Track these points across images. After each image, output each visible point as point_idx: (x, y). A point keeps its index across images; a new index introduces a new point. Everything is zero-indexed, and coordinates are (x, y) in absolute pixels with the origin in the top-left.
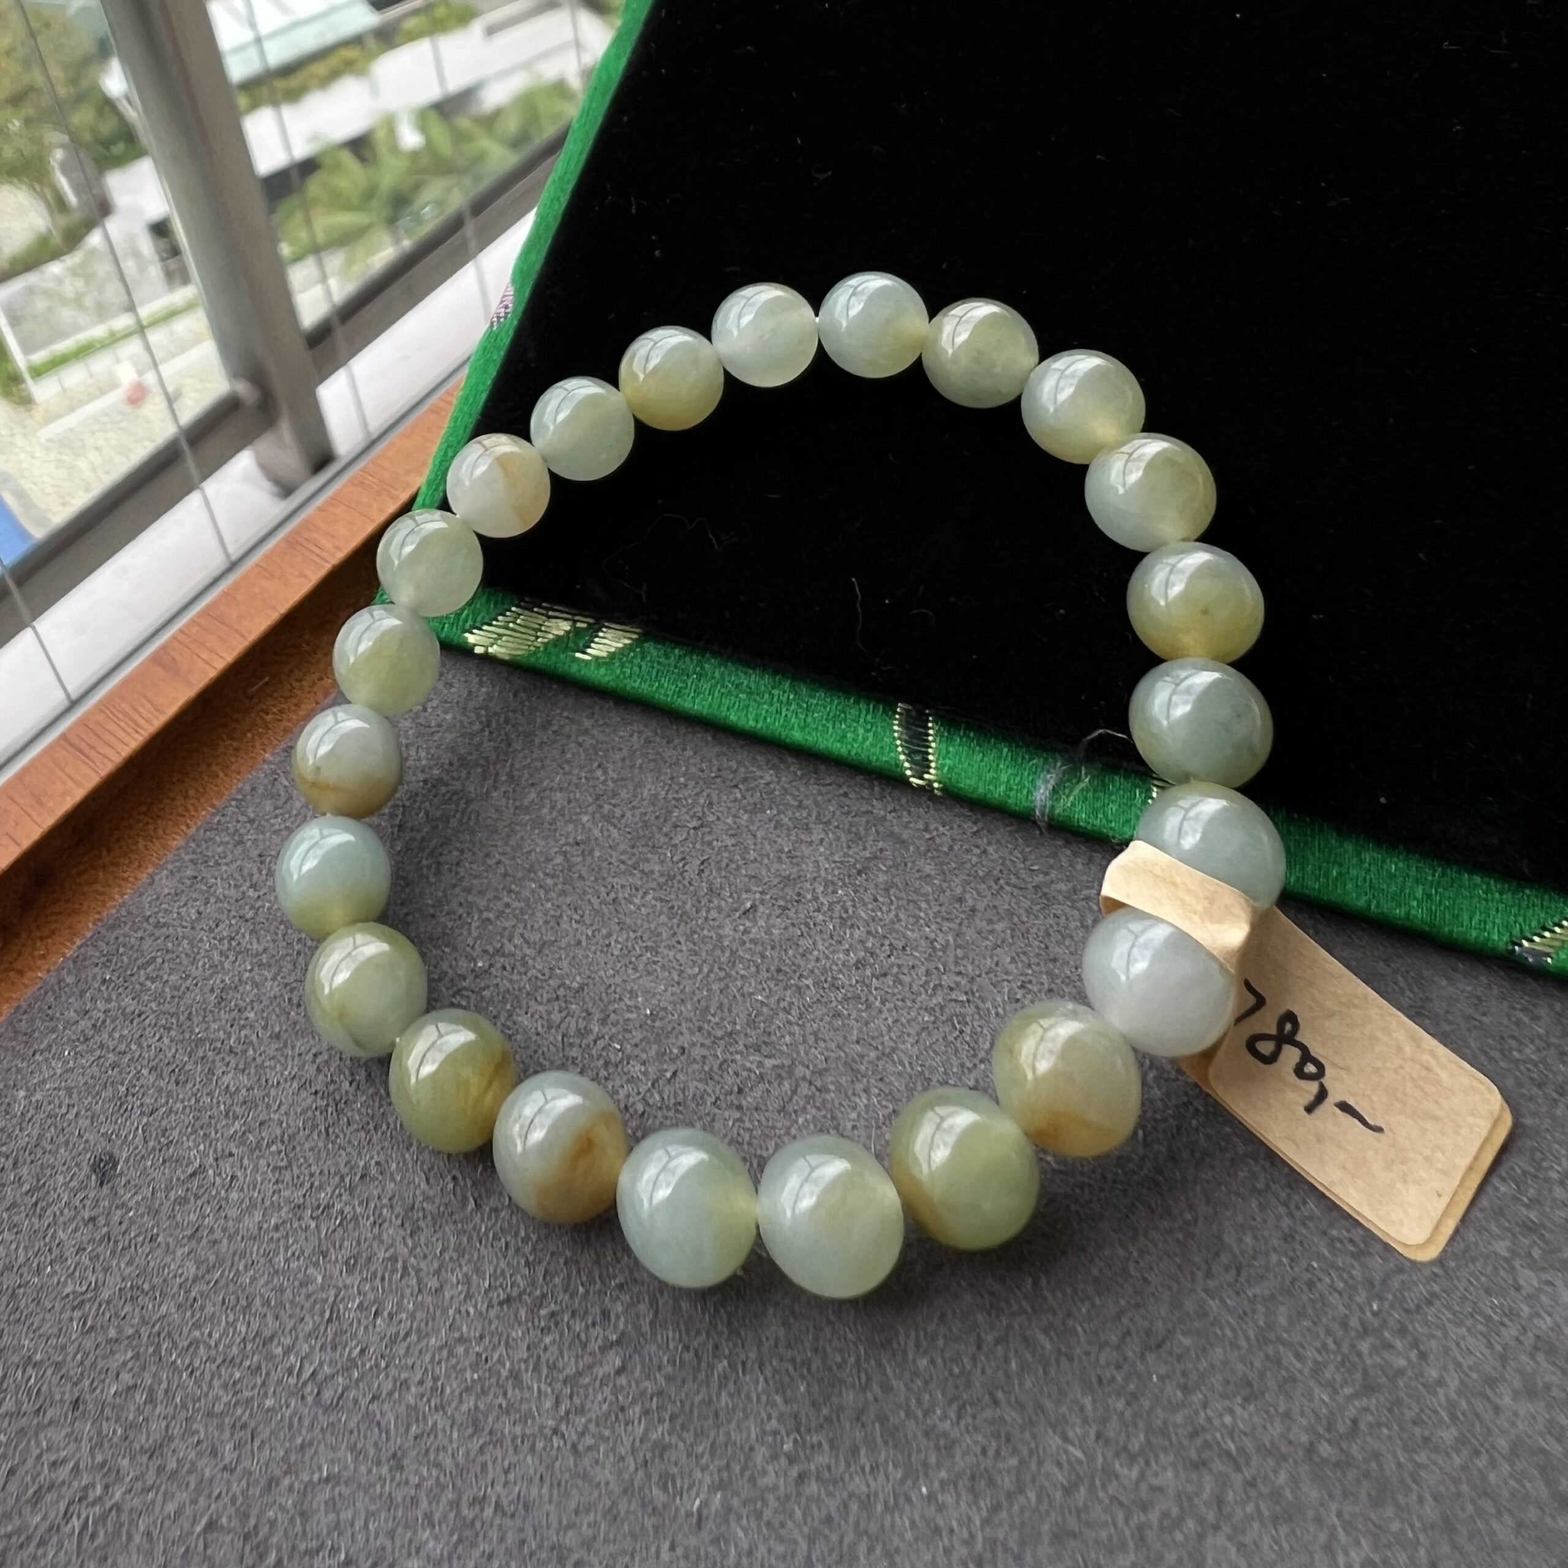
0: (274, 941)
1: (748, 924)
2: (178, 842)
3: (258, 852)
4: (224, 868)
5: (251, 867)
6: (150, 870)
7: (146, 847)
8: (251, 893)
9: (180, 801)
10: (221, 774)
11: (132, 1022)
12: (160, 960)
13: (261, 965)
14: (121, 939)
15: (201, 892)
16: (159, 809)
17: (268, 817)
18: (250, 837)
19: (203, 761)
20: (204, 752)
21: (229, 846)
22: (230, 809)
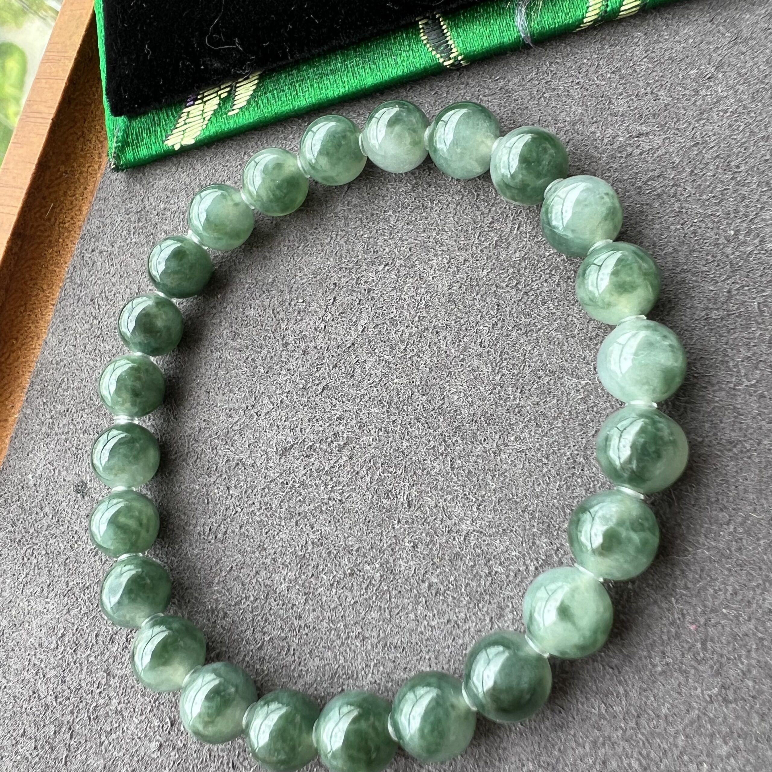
3: (89, 300)
4: (77, 317)
5: (89, 309)
6: (44, 338)
9: (41, 294)
11: (65, 416)
14: (44, 379)
16: (32, 304)
17: (87, 279)
18: (83, 293)
19: (42, 267)
20: (39, 263)
21: (75, 304)
22: (68, 284)
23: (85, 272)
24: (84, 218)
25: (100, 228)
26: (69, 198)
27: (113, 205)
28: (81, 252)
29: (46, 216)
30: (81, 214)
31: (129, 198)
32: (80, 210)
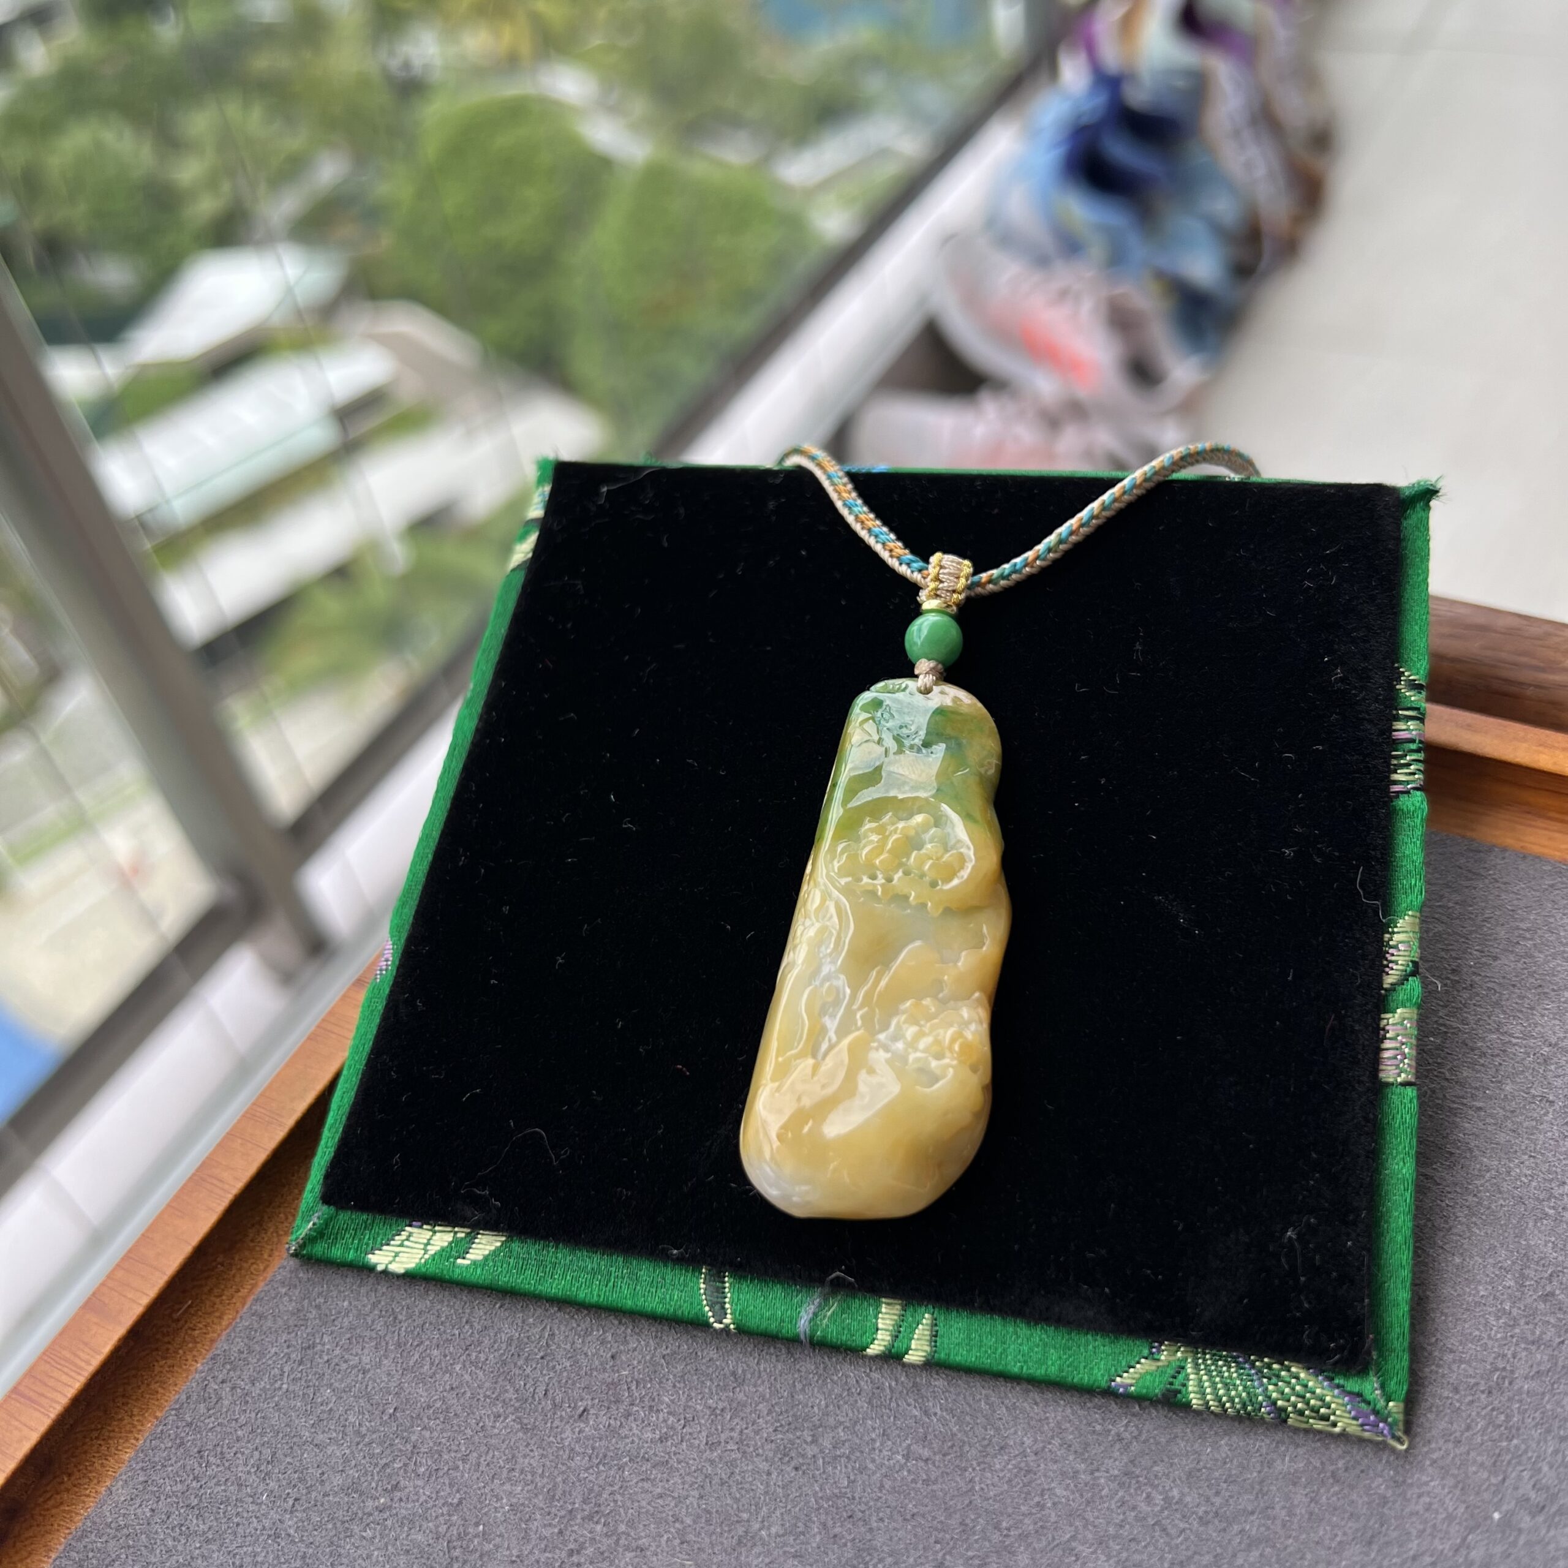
0: (216, 1519)
2: (128, 1455)
3: (196, 1450)
4: (170, 1469)
5: (191, 1462)
6: (108, 1484)
7: (102, 1465)
8: (194, 1484)
9: (127, 1420)
10: (160, 1390)
12: (123, 1556)
13: (208, 1541)
14: (90, 1546)
15: (153, 1493)
16: (110, 1431)
17: (203, 1418)
18: (189, 1438)
19: (143, 1383)
20: (142, 1376)
21: (173, 1450)
22: (171, 1418)
23: (202, 1408)
24: (222, 1331)
25: (243, 1352)
26: (213, 1298)
27: (270, 1328)
28: (205, 1379)
29: (176, 1316)
30: (220, 1324)
31: (296, 1326)
32: (220, 1317)
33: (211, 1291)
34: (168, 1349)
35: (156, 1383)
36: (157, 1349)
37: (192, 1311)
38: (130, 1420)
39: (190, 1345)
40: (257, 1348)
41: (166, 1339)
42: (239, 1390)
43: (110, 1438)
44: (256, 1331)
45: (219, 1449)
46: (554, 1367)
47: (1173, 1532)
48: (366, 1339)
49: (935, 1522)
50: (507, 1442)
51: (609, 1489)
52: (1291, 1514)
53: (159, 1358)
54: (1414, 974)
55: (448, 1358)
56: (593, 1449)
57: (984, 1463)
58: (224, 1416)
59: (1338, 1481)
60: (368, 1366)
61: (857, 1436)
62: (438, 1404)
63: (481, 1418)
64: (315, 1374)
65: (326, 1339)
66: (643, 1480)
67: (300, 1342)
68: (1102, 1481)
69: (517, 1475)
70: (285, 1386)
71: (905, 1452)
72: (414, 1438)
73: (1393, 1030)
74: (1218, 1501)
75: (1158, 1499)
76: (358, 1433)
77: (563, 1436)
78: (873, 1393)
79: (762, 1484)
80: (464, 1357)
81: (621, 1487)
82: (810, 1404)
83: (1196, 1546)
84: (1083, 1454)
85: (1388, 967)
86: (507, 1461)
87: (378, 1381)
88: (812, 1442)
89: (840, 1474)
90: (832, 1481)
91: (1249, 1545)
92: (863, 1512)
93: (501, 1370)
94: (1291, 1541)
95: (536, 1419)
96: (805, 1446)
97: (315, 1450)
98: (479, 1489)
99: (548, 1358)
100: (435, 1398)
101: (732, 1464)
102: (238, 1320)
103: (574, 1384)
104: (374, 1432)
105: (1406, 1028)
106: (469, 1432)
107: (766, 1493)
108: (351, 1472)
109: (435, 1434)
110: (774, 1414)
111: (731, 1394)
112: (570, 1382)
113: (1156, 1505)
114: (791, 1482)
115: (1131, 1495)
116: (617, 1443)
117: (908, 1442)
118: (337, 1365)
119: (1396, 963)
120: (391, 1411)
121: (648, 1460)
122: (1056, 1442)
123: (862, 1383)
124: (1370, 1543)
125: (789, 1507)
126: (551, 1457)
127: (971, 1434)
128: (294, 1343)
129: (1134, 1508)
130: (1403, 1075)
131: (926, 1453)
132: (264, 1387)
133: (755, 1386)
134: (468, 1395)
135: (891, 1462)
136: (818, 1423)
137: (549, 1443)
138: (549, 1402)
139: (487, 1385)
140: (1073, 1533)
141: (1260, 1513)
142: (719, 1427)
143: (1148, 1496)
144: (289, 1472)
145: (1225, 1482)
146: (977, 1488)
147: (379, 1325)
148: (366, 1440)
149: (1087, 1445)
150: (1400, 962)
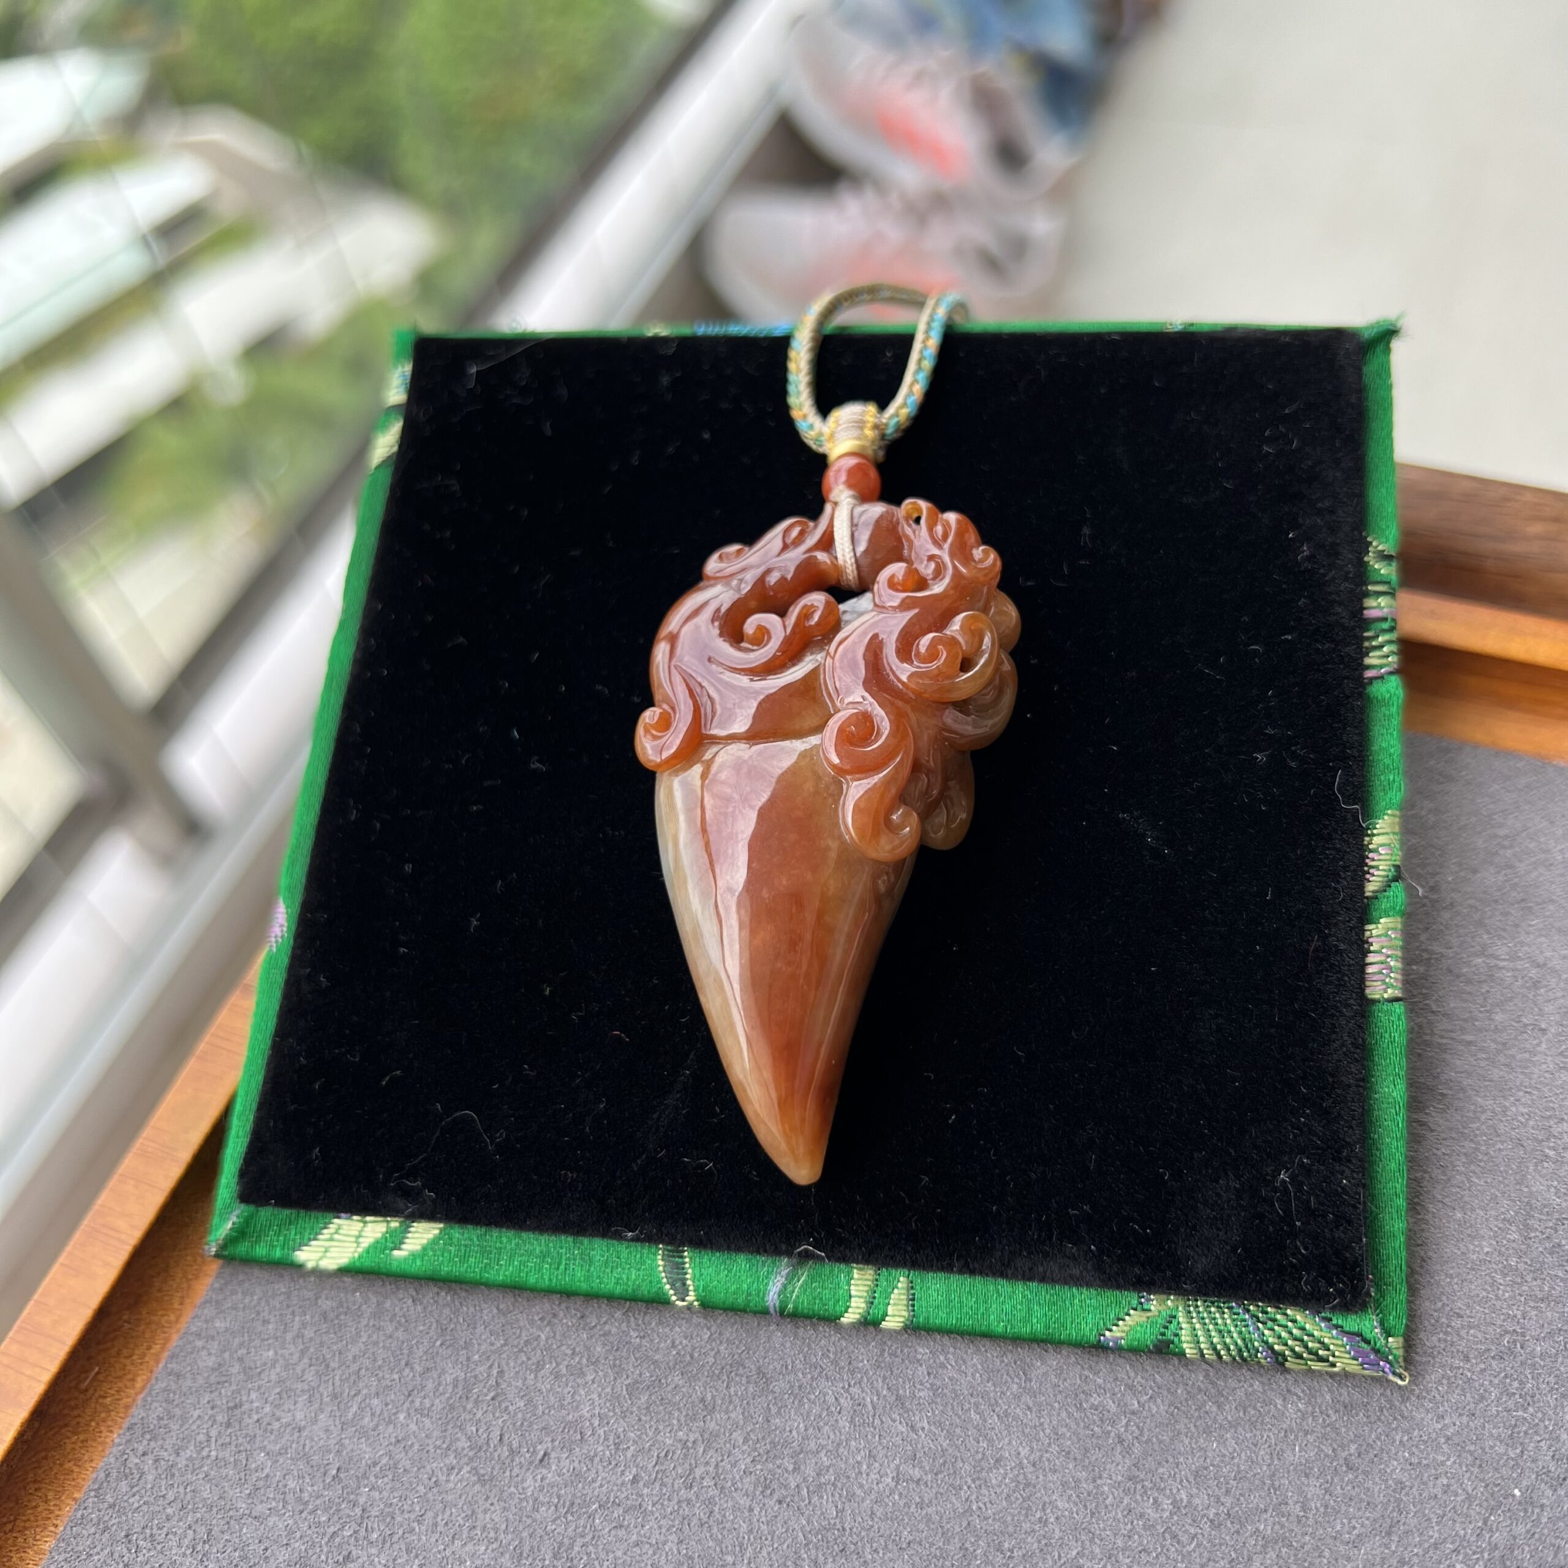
1: (544, 1471)
2: (48, 1545)
3: (123, 1534)
4: (96, 1558)
5: (120, 1549)
7: (21, 1559)
9: (42, 1506)
10: (76, 1469)
16: (25, 1521)
17: (125, 1498)
18: (114, 1521)
19: (54, 1463)
20: (53, 1456)
21: (97, 1535)
22: (90, 1500)
23: (124, 1486)
24: (137, 1394)
25: (162, 1419)
26: (122, 1360)
27: (190, 1388)
28: (124, 1453)
29: (83, 1386)
30: (133, 1387)
31: (218, 1383)
32: (133, 1380)
33: (119, 1353)
34: (78, 1423)
35: (69, 1461)
36: (66, 1425)
37: (101, 1377)
38: (46, 1506)
39: (103, 1415)
40: (178, 1412)
41: (75, 1413)
42: (163, 1463)
43: (25, 1528)
44: (175, 1393)
45: (148, 1531)
46: (507, 1407)
47: (1184, 1539)
48: (297, 1392)
49: (933, 1550)
50: (464, 1497)
51: (579, 1542)
52: (1304, 1508)
53: (69, 1434)
54: (1396, 879)
55: (390, 1407)
56: (559, 1497)
57: (979, 1479)
58: (149, 1493)
59: (1351, 1469)
60: (303, 1423)
61: (842, 1459)
62: (384, 1461)
63: (433, 1471)
64: (246, 1437)
65: (253, 1395)
66: (615, 1527)
67: (224, 1402)
68: (1106, 1488)
69: (479, 1533)
70: (213, 1453)
71: (895, 1474)
72: (362, 1500)
73: (1377, 942)
74: (1228, 1501)
75: (1166, 1504)
76: (299, 1500)
77: (525, 1485)
78: (855, 1411)
79: (744, 1522)
80: (407, 1405)
81: (593, 1537)
82: (788, 1429)
83: (1209, 1552)
84: (1082, 1460)
85: (1369, 873)
86: (467, 1518)
87: (316, 1439)
88: (795, 1469)
89: (828, 1505)
90: (819, 1513)
91: (1264, 1546)
92: (855, 1544)
93: (450, 1416)
94: (1307, 1538)
95: (493, 1468)
96: (786, 1475)
97: (255, 1523)
98: (439, 1552)
99: (500, 1399)
100: (381, 1453)
101: (711, 1501)
102: (153, 1381)
103: (531, 1424)
104: (318, 1497)
105: (1391, 939)
106: (421, 1488)
107: (751, 1531)
108: (297, 1545)
109: (385, 1494)
110: (751, 1442)
111: (702, 1423)
112: (525, 1424)
113: (1163, 1510)
114: (776, 1517)
115: (1136, 1502)
116: (584, 1488)
117: (897, 1462)
118: (269, 1424)
119: (1377, 868)
120: (334, 1472)
121: (619, 1505)
122: (1054, 1448)
123: (842, 1401)
124: (1389, 1534)
125: (775, 1545)
126: (514, 1510)
127: (962, 1449)
128: (219, 1403)
129: (1142, 1515)
130: (1390, 991)
131: (917, 1473)
132: (191, 1456)
133: (727, 1412)
134: (416, 1447)
135: (880, 1486)
136: (798, 1449)
137: (510, 1494)
138: (505, 1448)
139: (436, 1434)
140: (1080, 1549)
141: (1273, 1510)
142: (693, 1462)
143: (1155, 1501)
144: (230, 1550)
145: (1235, 1480)
146: (974, 1508)
147: (310, 1376)
148: (311, 1507)
149: (1087, 1450)
150: (1381, 868)
